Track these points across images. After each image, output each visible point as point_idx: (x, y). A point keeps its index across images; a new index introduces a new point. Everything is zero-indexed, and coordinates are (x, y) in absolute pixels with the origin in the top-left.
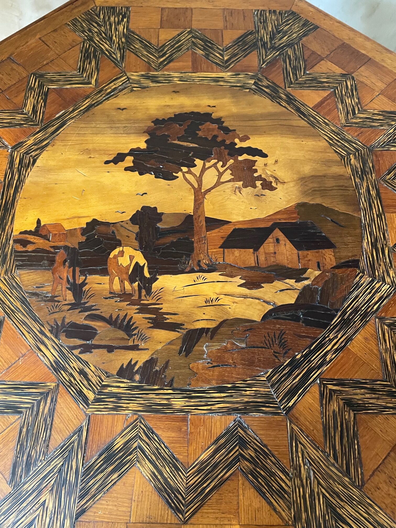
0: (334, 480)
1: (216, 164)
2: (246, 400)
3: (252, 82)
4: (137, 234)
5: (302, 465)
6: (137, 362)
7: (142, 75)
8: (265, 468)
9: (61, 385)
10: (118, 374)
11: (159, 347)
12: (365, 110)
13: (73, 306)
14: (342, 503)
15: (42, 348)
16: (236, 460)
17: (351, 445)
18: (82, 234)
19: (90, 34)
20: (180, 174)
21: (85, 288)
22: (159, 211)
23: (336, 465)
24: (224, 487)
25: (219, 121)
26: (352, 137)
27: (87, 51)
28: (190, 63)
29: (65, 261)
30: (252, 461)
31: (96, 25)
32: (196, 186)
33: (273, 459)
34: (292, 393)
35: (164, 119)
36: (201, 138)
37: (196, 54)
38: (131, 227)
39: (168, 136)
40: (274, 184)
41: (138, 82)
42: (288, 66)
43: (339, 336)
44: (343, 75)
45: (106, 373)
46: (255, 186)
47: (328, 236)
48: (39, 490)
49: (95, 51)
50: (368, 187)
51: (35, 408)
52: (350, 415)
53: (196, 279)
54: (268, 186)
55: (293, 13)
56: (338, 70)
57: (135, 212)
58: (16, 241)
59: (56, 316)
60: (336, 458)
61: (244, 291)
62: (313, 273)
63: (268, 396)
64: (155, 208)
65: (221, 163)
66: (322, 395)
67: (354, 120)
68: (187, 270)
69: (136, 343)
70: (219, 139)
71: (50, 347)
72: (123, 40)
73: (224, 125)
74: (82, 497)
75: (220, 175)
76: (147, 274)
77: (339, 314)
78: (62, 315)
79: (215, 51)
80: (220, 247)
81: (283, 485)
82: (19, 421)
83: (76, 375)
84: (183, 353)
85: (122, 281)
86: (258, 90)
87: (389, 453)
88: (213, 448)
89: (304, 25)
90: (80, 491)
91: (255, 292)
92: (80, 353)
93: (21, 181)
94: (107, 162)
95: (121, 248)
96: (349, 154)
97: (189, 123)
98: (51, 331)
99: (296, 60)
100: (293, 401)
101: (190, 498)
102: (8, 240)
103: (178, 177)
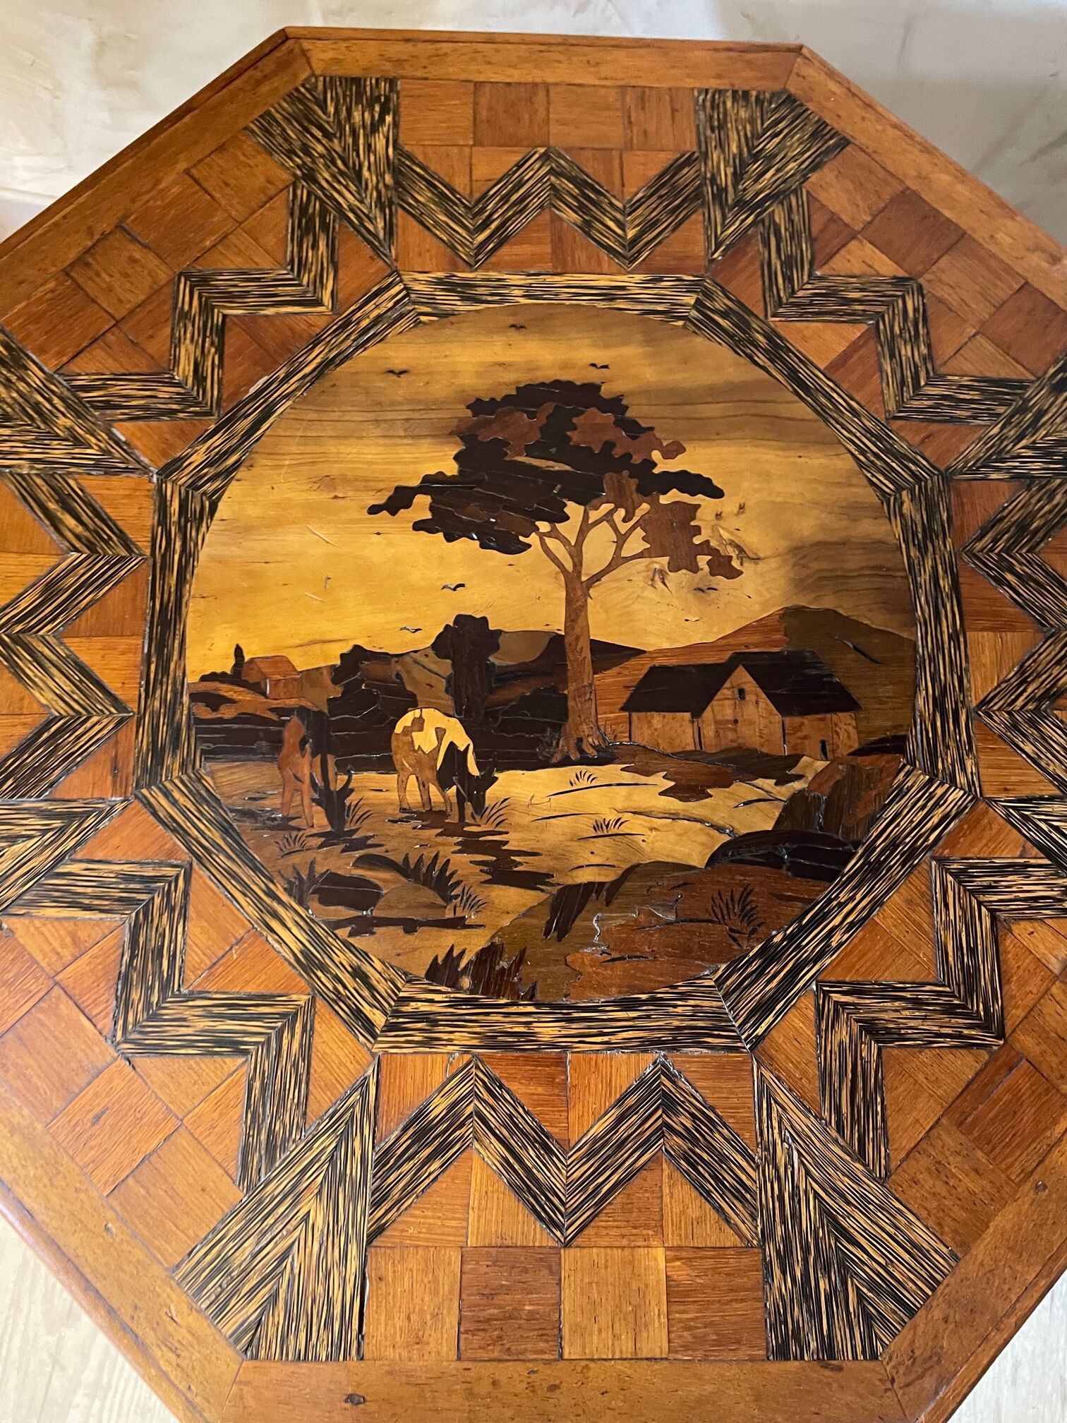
0: (836, 1168)
1: (611, 513)
2: (676, 1023)
3: (691, 299)
4: (449, 680)
5: (778, 1141)
6: (463, 952)
7: (440, 282)
8: (710, 1148)
9: (319, 999)
10: (428, 976)
11: (506, 922)
12: (942, 377)
13: (329, 839)
14: (848, 1208)
15: (275, 925)
16: (659, 1133)
17: (870, 1104)
18: (335, 681)
19: (308, 160)
20: (533, 539)
21: (351, 800)
22: (492, 627)
23: (840, 1140)
24: (637, 1181)
25: (616, 405)
26: (909, 445)
27: (304, 209)
28: (548, 249)
29: (303, 742)
30: (688, 1136)
31: (318, 134)
32: (569, 566)
33: (725, 1132)
34: (763, 1008)
35: (493, 400)
36: (577, 447)
37: (561, 219)
38: (434, 663)
39: (506, 443)
40: (735, 563)
41: (430, 301)
42: (774, 255)
43: (858, 897)
44: (899, 281)
45: (406, 974)
46: (695, 569)
47: (845, 682)
48: (294, 1194)
49: (324, 212)
50: (935, 568)
51: (274, 1044)
52: (870, 1051)
53: (573, 779)
54: (722, 566)
55: (790, 100)
56: (887, 267)
57: (441, 630)
58: (194, 697)
59: (296, 859)
60: (840, 1129)
61: (673, 804)
62: (812, 765)
63: (718, 1015)
64: (484, 620)
65: (621, 512)
66: (820, 1013)
67: (915, 404)
68: (554, 760)
69: (459, 914)
70: (618, 452)
71: (290, 924)
72: (388, 179)
73: (629, 414)
74: (376, 1205)
75: (621, 539)
76: (473, 770)
77: (860, 851)
78: (309, 856)
79: (604, 212)
80: (623, 709)
81: (743, 1177)
82: (245, 1068)
83: (346, 978)
84: (553, 934)
85: (423, 785)
86: (704, 322)
87: (939, 1119)
88: (615, 1113)
89: (814, 136)
90: (373, 1194)
91: (694, 807)
92: (351, 935)
93: (189, 556)
94: (374, 510)
95: (417, 712)
96: (899, 489)
97: (549, 407)
98: (289, 891)
99: (792, 238)
100: (764, 1026)
101: (573, 1202)
102: (177, 695)
103: (530, 546)
